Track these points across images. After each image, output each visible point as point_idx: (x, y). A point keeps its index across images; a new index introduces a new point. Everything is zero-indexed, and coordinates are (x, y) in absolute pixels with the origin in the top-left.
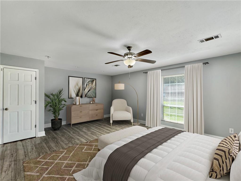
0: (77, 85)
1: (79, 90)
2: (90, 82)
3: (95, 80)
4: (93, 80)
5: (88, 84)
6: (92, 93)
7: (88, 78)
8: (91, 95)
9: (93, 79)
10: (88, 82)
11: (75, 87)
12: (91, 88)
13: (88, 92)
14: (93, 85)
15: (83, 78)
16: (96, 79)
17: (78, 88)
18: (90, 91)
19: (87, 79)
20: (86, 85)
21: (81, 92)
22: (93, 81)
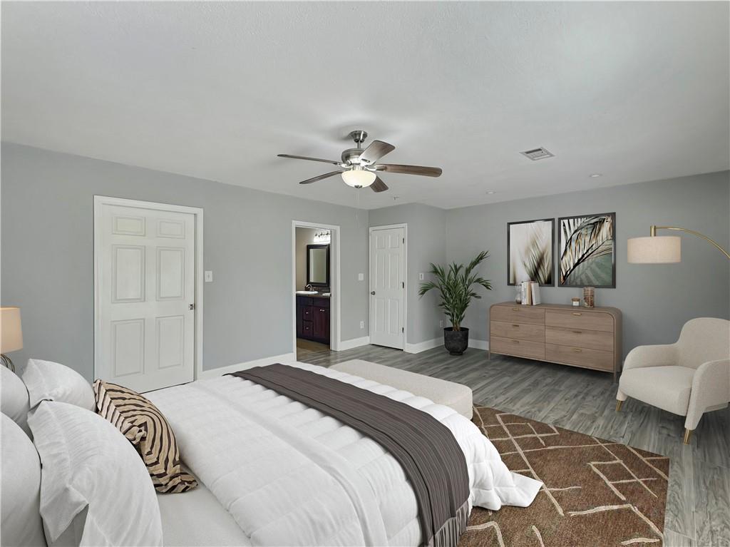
0: (534, 244)
1: (540, 262)
2: (583, 231)
3: (609, 219)
4: (597, 222)
5: (575, 236)
6: (593, 271)
7: (573, 218)
8: (587, 277)
9: (596, 216)
10: (575, 231)
11: (528, 251)
12: (590, 252)
13: (575, 266)
14: (600, 238)
15: (553, 220)
16: (613, 215)
17: (535, 253)
18: (585, 262)
19: (571, 221)
20: (567, 243)
21: (546, 266)
22: (596, 226)
